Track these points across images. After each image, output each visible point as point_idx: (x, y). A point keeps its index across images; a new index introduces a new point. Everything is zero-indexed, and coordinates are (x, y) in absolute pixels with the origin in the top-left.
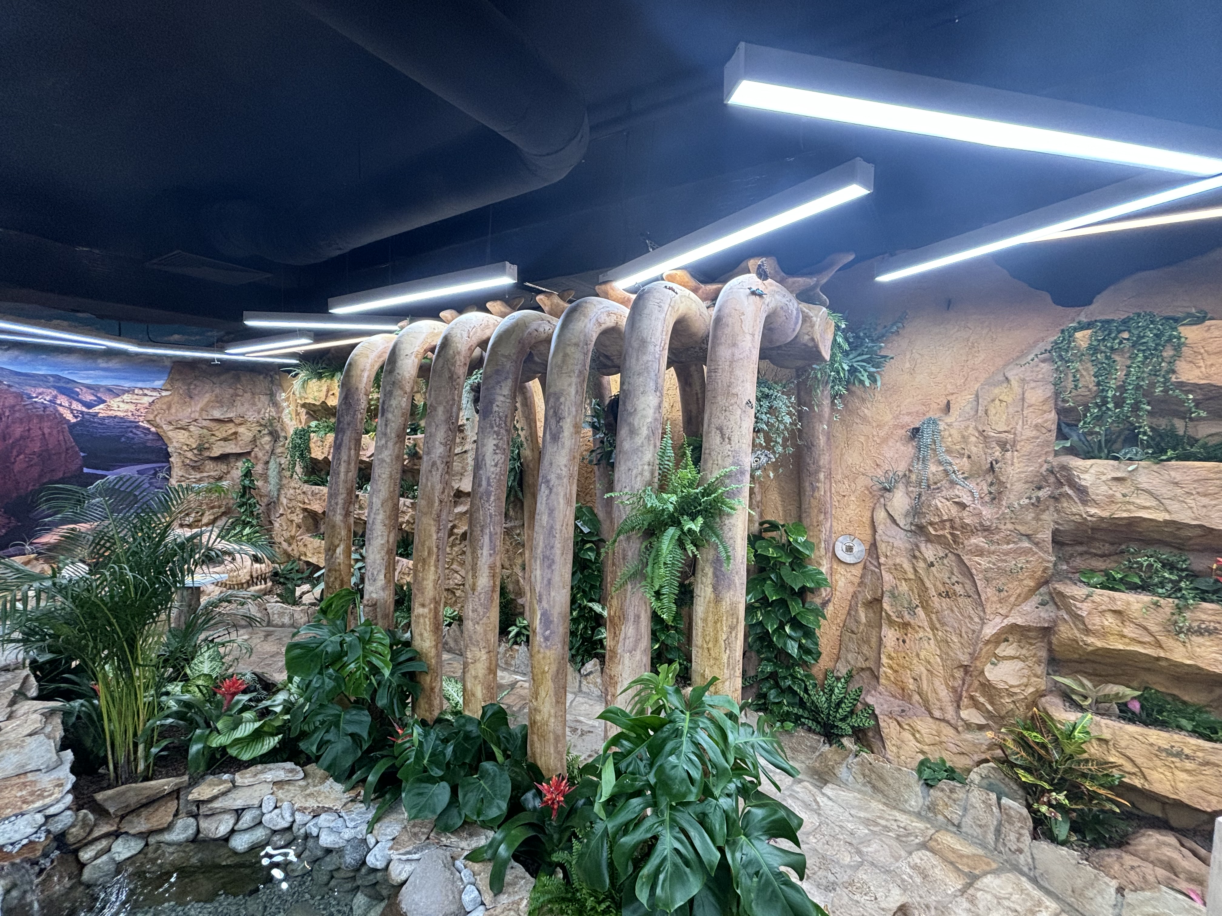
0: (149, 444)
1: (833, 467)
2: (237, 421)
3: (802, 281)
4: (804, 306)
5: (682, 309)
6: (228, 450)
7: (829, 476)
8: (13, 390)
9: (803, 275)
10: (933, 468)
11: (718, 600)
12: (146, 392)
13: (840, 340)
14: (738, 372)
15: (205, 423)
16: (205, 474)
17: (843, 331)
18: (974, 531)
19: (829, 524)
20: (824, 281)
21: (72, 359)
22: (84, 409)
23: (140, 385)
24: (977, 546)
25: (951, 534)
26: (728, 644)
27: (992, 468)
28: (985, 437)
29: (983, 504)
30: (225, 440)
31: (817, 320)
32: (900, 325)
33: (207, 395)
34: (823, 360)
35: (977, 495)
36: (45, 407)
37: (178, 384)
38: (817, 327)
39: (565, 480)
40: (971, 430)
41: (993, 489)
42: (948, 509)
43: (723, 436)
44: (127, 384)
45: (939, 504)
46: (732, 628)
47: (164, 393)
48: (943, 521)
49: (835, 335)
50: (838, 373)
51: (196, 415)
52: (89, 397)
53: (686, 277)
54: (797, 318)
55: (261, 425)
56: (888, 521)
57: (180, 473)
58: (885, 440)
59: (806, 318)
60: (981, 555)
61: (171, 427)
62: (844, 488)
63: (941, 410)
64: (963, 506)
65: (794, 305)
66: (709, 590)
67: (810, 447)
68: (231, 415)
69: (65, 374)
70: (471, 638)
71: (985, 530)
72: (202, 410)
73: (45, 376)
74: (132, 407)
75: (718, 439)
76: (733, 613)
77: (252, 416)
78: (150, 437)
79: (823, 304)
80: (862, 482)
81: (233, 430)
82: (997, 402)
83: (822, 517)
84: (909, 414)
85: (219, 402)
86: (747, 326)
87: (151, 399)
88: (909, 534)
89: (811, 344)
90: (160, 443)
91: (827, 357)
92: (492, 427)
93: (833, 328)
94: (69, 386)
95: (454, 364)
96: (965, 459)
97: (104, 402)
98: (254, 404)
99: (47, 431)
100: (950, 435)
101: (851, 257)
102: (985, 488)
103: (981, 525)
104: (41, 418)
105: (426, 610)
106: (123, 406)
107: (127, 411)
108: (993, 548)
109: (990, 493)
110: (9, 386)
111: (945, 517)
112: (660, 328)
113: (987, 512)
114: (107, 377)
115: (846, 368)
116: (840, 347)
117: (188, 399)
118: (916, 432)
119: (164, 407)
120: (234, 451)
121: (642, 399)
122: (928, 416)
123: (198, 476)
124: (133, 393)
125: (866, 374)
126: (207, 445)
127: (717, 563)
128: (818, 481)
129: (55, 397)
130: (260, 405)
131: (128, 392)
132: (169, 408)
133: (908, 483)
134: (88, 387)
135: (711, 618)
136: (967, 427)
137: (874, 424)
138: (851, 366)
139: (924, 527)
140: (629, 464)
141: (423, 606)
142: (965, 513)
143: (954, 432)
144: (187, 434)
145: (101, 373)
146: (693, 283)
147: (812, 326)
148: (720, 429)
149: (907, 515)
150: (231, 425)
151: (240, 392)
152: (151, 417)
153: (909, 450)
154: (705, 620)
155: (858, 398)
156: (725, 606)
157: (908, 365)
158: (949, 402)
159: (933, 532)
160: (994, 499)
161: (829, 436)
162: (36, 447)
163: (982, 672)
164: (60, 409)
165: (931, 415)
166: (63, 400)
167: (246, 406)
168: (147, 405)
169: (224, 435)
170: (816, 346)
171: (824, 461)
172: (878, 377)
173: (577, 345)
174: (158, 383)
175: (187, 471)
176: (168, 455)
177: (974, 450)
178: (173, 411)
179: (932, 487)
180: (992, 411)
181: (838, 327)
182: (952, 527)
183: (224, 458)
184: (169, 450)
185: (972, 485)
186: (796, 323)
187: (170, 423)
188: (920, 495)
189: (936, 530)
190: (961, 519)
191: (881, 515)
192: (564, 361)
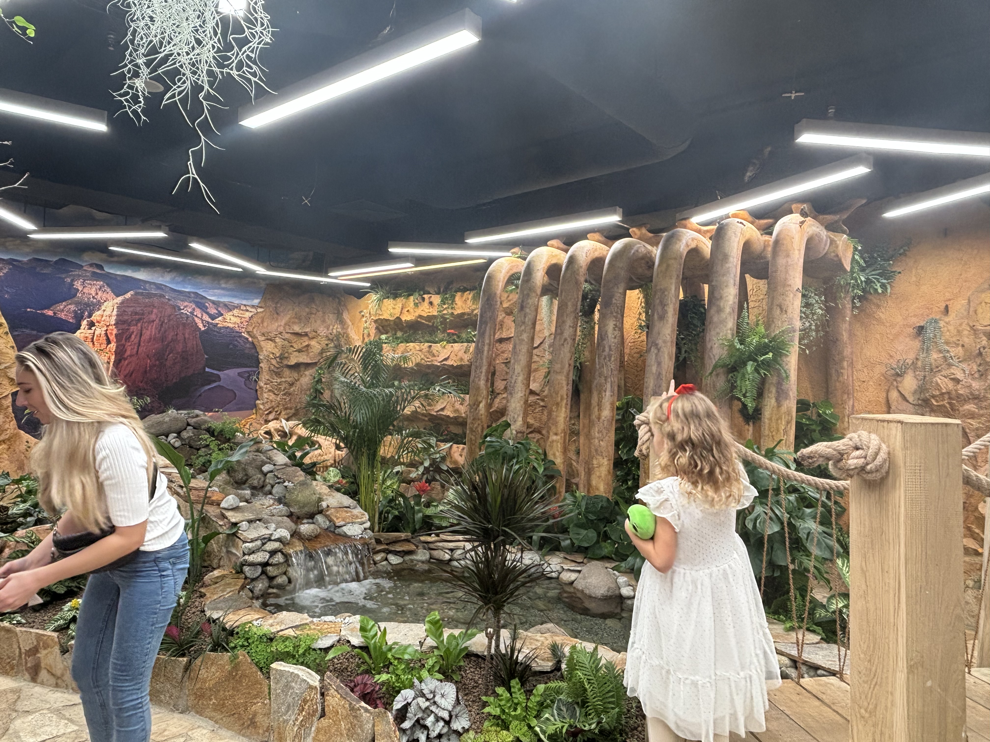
0: (247, 351)
1: (854, 359)
2: (310, 335)
3: (830, 218)
4: (831, 235)
5: (747, 236)
6: (301, 360)
7: (852, 364)
8: (171, 302)
9: (829, 213)
10: (935, 355)
11: (779, 406)
12: (248, 308)
13: (857, 257)
14: (791, 272)
15: (287, 336)
16: (283, 380)
17: (860, 251)
18: (965, 400)
19: (851, 403)
20: (845, 216)
21: (205, 281)
22: (210, 320)
23: (244, 302)
24: (969, 410)
25: (949, 403)
26: (786, 432)
27: (980, 354)
28: (975, 330)
29: (974, 379)
30: (299, 351)
31: (840, 243)
32: (906, 248)
33: (290, 312)
34: (845, 270)
35: (967, 372)
36: (188, 317)
37: (269, 303)
38: (840, 247)
39: (669, 344)
40: (964, 326)
41: (981, 368)
42: (945, 384)
43: (781, 309)
44: (236, 301)
45: (939, 381)
46: (788, 422)
47: (260, 310)
48: (942, 394)
49: (854, 254)
50: (856, 281)
51: (281, 329)
52: (213, 311)
53: (747, 215)
54: (826, 241)
55: (329, 339)
56: (900, 399)
57: (267, 377)
58: (897, 335)
59: (832, 242)
60: (973, 418)
61: (263, 338)
62: (863, 376)
63: (942, 313)
64: (957, 381)
65: (824, 233)
66: (773, 401)
67: (836, 341)
68: (308, 330)
69: (201, 292)
70: (596, 450)
71: (975, 398)
72: (285, 324)
73: (189, 293)
74: (238, 320)
75: (778, 311)
76: (789, 413)
77: (322, 331)
78: (248, 345)
79: (844, 232)
80: (879, 370)
81: (306, 343)
82: (983, 304)
83: (845, 396)
84: (915, 316)
85: (298, 318)
86: (796, 246)
87: (250, 314)
88: (917, 407)
89: (835, 259)
90: (253, 351)
91: (848, 269)
92: (612, 313)
93: (852, 250)
94: (203, 301)
95: (578, 274)
96: (960, 348)
97: (222, 315)
98: (324, 321)
99: (187, 336)
100: (948, 331)
101: (864, 201)
102: (975, 368)
103: (972, 394)
104: (184, 325)
105: (559, 437)
106: (234, 319)
107: (235, 323)
108: (981, 412)
109: (979, 371)
110: (169, 300)
111: (944, 391)
112: (736, 247)
113: (976, 385)
114: (225, 296)
115: (863, 279)
116: (858, 262)
117: (275, 315)
118: (921, 330)
119: (260, 321)
120: (306, 361)
121: (726, 290)
122: (931, 317)
123: (279, 381)
124: (240, 309)
125: (878, 285)
126: (286, 355)
127: (779, 384)
128: (843, 368)
129: (194, 309)
130: (329, 322)
131: (237, 307)
132: (262, 322)
133: (915, 369)
134: (214, 302)
135: (774, 418)
136: (961, 325)
137: (888, 325)
138: (868, 279)
139: (929, 400)
140: (718, 330)
141: (556, 434)
142: (959, 386)
143: (951, 328)
144: (273, 344)
145: (222, 292)
146: (750, 219)
147: (837, 247)
148: (780, 307)
149: (915, 392)
150: (306, 338)
151: (314, 311)
152: (250, 329)
153: (917, 344)
154: (770, 419)
155: (874, 304)
156: (784, 409)
157: (914, 279)
158: (947, 307)
159: (935, 403)
160: (982, 375)
161: (851, 335)
162: (180, 348)
163: (977, 508)
164: (196, 319)
165: (933, 316)
166: (198, 312)
167: (319, 322)
168: (247, 319)
169: (300, 347)
170: (840, 260)
171: (847, 352)
172: (888, 286)
173: (675, 259)
174: (256, 302)
175: (271, 376)
176: (258, 362)
177: (966, 340)
178: (265, 324)
179: (933, 370)
180: (980, 311)
181: (855, 249)
182: (950, 398)
183: (297, 367)
184: (261, 357)
185: (964, 366)
186: (825, 245)
187: (263, 334)
188: (925, 377)
189: (937, 401)
190: (956, 391)
191: (894, 395)
192: (666, 270)
